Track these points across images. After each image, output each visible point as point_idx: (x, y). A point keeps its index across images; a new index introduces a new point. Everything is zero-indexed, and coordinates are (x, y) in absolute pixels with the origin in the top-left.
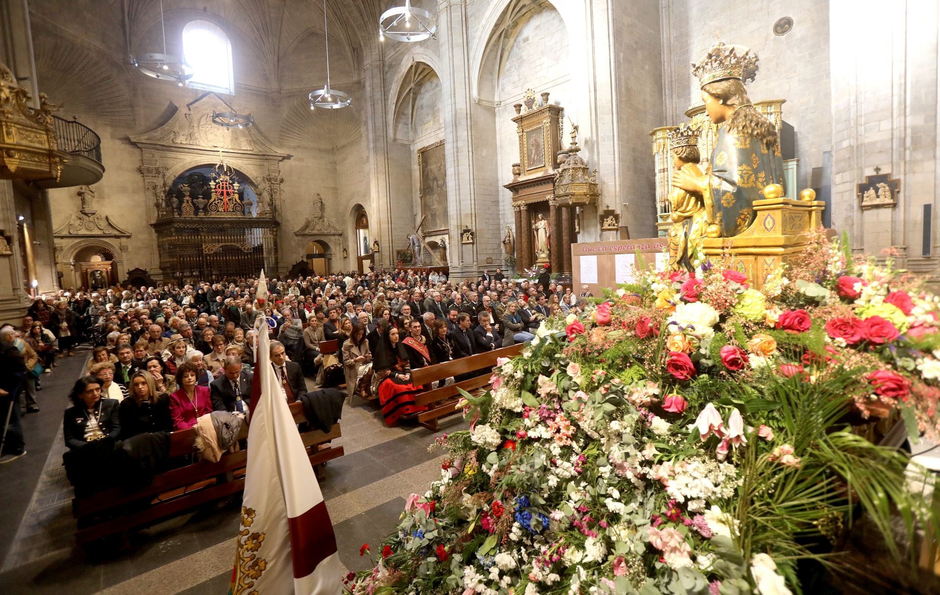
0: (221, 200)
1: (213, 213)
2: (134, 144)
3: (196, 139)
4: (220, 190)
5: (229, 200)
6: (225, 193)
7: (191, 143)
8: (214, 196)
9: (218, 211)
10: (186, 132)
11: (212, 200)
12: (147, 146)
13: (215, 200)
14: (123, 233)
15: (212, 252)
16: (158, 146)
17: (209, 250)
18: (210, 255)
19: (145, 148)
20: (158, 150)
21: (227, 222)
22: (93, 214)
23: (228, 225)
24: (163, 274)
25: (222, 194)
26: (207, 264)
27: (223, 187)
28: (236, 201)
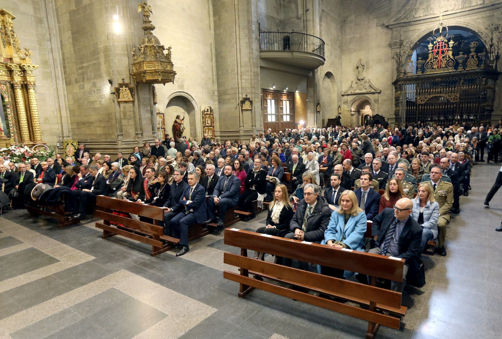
0: (436, 58)
1: (429, 70)
2: (387, 27)
3: (431, 9)
4: (436, 50)
5: (443, 57)
6: (440, 52)
7: (427, 14)
8: (430, 56)
9: (433, 68)
10: (424, 6)
11: (429, 59)
12: (395, 26)
13: (431, 60)
14: (376, 91)
15: (424, 103)
16: (402, 24)
17: (422, 100)
18: (422, 105)
19: (394, 28)
20: (402, 27)
21: (438, 77)
22: (363, 79)
23: (440, 80)
24: (396, 118)
25: (438, 53)
26: (419, 112)
27: (439, 47)
28: (449, 57)
